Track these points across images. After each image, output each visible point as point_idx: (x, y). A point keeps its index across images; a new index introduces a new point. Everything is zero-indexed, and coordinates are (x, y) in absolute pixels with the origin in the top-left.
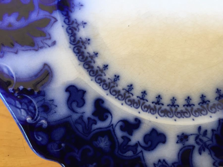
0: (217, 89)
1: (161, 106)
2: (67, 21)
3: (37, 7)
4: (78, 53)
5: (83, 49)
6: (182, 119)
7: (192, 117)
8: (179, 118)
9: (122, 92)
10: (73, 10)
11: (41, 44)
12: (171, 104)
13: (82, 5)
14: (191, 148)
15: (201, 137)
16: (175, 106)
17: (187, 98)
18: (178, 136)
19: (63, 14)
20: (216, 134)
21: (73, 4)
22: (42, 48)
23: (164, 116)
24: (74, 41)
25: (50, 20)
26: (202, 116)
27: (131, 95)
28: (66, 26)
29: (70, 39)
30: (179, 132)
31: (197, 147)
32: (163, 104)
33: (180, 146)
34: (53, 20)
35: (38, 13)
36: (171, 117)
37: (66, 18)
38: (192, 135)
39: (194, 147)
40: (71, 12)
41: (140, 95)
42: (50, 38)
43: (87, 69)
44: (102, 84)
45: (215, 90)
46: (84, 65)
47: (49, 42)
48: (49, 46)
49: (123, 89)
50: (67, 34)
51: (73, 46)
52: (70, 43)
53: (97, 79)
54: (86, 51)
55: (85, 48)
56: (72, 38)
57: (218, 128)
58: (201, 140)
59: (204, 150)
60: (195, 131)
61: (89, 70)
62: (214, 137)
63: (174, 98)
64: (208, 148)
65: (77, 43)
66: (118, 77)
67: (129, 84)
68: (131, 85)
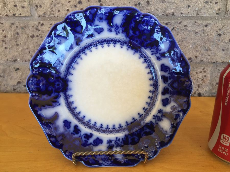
0: (126, 122)
1: (102, 128)
2: (65, 95)
3: (54, 92)
4: (69, 107)
5: (71, 106)
6: (110, 134)
7: (115, 133)
8: (109, 133)
9: (86, 123)
10: (67, 91)
11: (55, 105)
12: (107, 128)
13: (71, 89)
14: (113, 146)
15: (117, 141)
16: (108, 129)
17: (113, 125)
18: (108, 141)
19: (63, 93)
20: (123, 140)
21: (68, 89)
22: (55, 106)
23: (103, 132)
24: (67, 103)
25: (58, 96)
26: (119, 133)
27: (90, 124)
28: (64, 97)
29: (66, 102)
30: (108, 139)
31: (115, 145)
32: (103, 128)
33: (108, 145)
34: (59, 96)
35: (54, 93)
36: (106, 133)
37: (65, 94)
38: (113, 140)
39: (114, 145)
40: (67, 92)
41: (94, 124)
42: (58, 103)
43: (72, 113)
44: (78, 119)
45: (125, 122)
46: (71, 112)
47: (58, 104)
48: (58, 106)
49: (87, 121)
50: (65, 100)
51: (67, 105)
52: (66, 104)
53: (76, 118)
54: (72, 106)
55: (72, 105)
56: (67, 102)
57: (125, 138)
58: (117, 143)
59: (118, 147)
60: (115, 139)
61: (73, 114)
62: (123, 141)
63: (108, 125)
64: (120, 146)
65: (69, 104)
66: (85, 116)
67: (89, 120)
68: (90, 120)
